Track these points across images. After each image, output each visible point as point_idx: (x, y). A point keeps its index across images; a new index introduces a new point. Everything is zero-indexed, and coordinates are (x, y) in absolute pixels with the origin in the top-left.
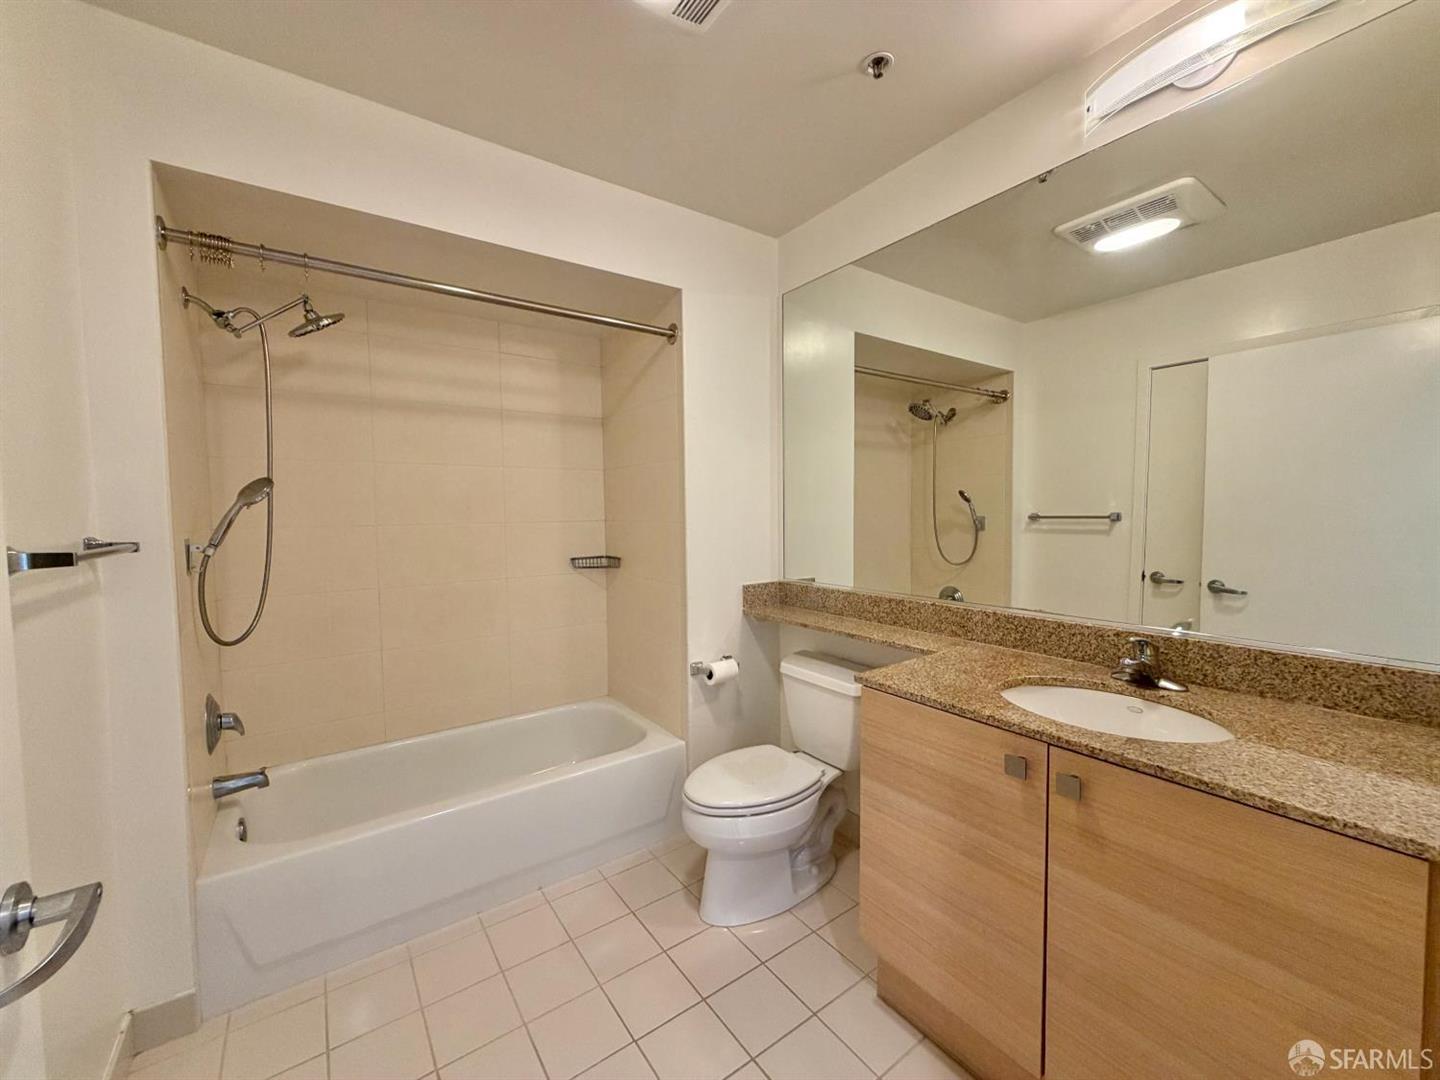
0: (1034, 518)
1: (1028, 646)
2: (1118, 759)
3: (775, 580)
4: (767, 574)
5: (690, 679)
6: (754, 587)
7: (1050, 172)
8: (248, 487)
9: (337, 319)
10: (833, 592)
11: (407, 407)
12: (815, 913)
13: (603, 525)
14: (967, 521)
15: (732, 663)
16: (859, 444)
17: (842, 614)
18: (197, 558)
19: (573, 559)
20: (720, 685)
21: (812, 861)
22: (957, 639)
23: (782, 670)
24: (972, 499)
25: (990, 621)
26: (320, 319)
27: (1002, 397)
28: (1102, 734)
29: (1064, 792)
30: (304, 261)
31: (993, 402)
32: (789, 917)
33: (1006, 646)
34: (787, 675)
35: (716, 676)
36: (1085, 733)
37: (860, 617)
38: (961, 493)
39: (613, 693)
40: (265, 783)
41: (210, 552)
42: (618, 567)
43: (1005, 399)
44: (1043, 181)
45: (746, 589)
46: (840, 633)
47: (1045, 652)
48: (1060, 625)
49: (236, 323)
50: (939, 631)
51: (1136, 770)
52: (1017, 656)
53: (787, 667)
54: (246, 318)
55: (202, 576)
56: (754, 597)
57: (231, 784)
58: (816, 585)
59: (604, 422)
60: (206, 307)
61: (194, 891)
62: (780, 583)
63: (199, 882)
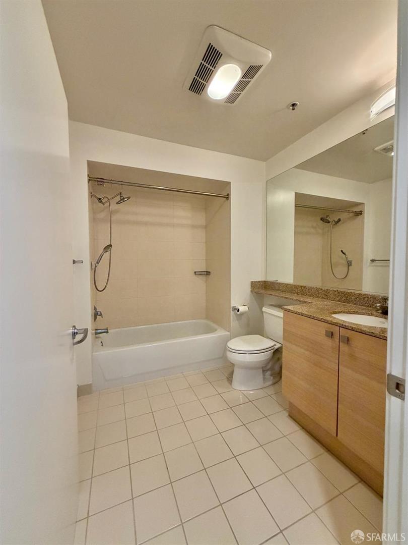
0: (373, 261)
1: (349, 302)
2: (360, 331)
3: (263, 280)
4: (260, 278)
5: (232, 312)
6: (255, 282)
7: (367, 130)
8: (106, 247)
9: (129, 198)
10: (282, 284)
11: (146, 224)
12: (271, 391)
13: (205, 261)
14: (345, 262)
15: (246, 307)
16: (296, 233)
17: (285, 292)
18: (94, 267)
19: (195, 272)
20: (242, 314)
21: (271, 375)
22: (324, 300)
23: (263, 310)
24: (347, 254)
25: (336, 293)
26: (124, 199)
27: (360, 213)
28: (357, 324)
29: (343, 342)
30: (122, 183)
31: (356, 216)
32: (261, 390)
33: (341, 302)
34: (265, 312)
35: (240, 311)
36: (351, 323)
37: (291, 293)
38: (342, 251)
39: (208, 317)
40: (107, 332)
41: (97, 265)
42: (209, 275)
43: (361, 214)
44: (364, 134)
45: (252, 282)
46: (282, 297)
47: (355, 304)
48: (360, 294)
49: (103, 201)
50: (318, 297)
51: (365, 334)
52: (344, 305)
53: (264, 309)
54: (106, 200)
55: (95, 271)
56: (254, 285)
57: (99, 331)
58: (278, 282)
59: (206, 227)
60: (95, 197)
61: (92, 355)
62: (264, 281)
63: (94, 354)
